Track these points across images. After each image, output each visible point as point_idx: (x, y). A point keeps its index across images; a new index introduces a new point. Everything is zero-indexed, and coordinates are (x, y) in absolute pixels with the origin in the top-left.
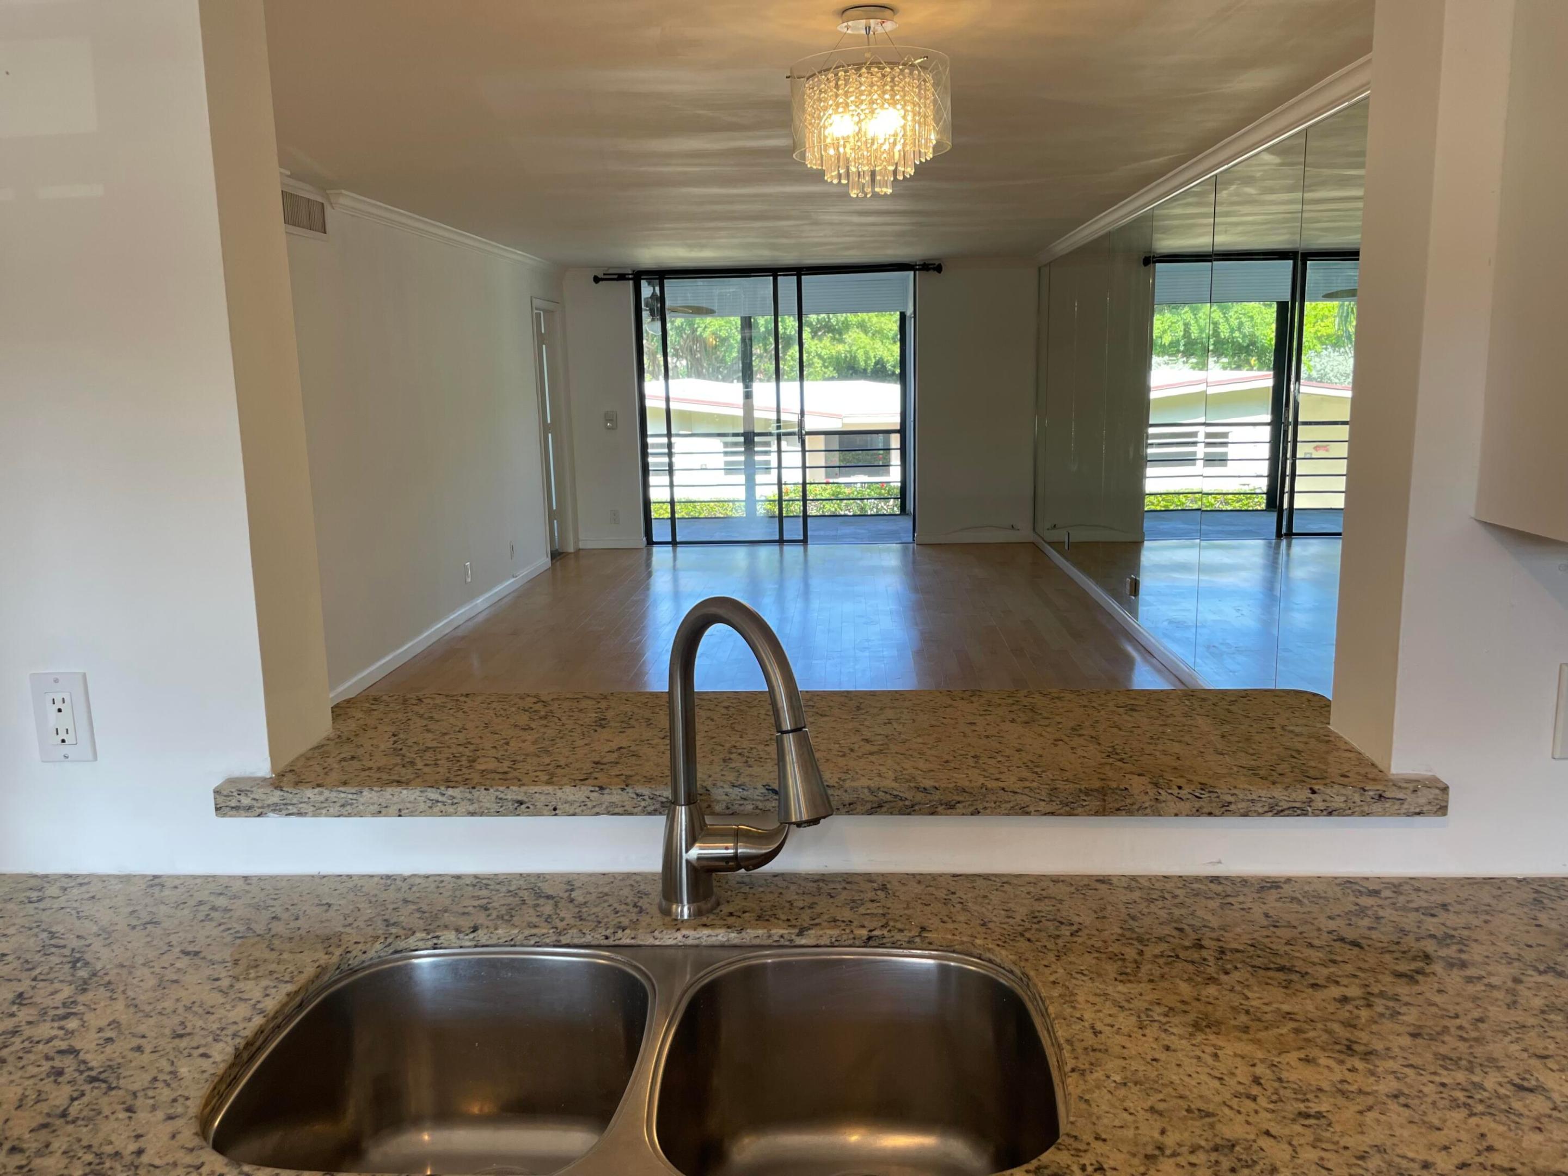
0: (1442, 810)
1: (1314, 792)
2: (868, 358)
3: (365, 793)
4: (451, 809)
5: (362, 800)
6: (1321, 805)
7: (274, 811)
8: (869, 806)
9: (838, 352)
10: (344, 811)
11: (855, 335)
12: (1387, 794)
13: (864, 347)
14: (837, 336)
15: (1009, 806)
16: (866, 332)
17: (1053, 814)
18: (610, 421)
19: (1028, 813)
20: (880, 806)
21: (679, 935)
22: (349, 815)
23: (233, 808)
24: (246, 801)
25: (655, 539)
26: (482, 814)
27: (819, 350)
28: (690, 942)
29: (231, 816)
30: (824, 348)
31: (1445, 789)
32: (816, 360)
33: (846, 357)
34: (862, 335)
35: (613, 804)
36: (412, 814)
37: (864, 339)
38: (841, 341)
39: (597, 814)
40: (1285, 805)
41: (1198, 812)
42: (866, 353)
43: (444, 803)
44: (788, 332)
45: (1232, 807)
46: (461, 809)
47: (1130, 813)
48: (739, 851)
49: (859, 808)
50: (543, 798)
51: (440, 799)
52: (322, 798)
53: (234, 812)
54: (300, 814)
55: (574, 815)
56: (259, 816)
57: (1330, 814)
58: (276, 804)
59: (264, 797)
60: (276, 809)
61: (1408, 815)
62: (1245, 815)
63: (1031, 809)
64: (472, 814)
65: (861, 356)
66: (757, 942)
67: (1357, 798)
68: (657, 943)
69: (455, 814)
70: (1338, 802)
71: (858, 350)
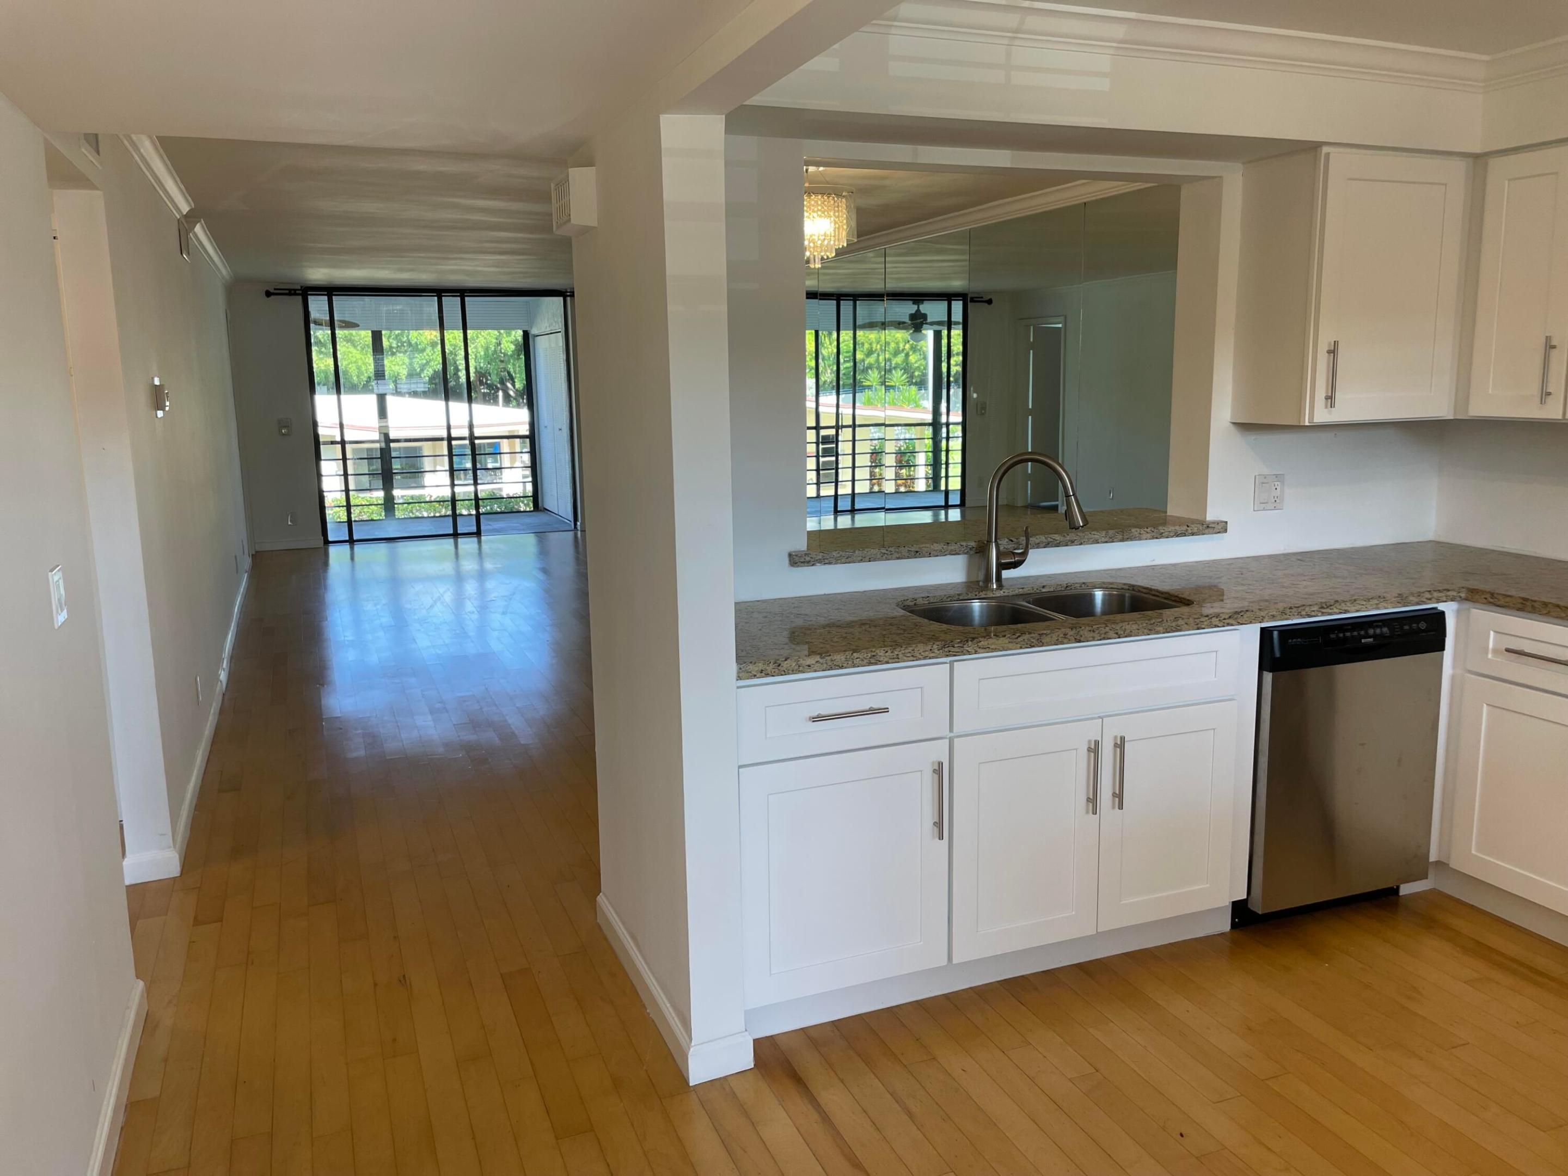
0: (1226, 531)
1: (1188, 526)
3: (857, 552)
4: (890, 557)
5: (855, 555)
6: (1190, 532)
7: (819, 562)
8: (1044, 544)
10: (847, 560)
12: (1210, 526)
15: (1092, 540)
17: (1106, 542)
18: (285, 427)
19: (1098, 543)
20: (1048, 544)
21: (1002, 592)
22: (849, 563)
23: (802, 562)
24: (808, 559)
25: (330, 539)
26: (902, 558)
28: (1005, 594)
29: (801, 566)
31: (1226, 522)
35: (951, 550)
36: (874, 560)
39: (946, 555)
40: (1179, 532)
41: (1153, 538)
42: (359, 368)
43: (887, 554)
45: (1163, 535)
46: (894, 556)
47: (1132, 540)
48: (1016, 559)
49: (1042, 545)
50: (926, 549)
51: (886, 552)
52: (839, 555)
53: (802, 564)
54: (830, 563)
55: (937, 556)
56: (813, 565)
57: (1193, 535)
58: (820, 559)
59: (815, 556)
60: (820, 561)
61: (1216, 533)
62: (1167, 537)
63: (1100, 541)
64: (898, 558)
66: (1029, 592)
67: (1201, 528)
68: (994, 596)
69: (892, 559)
70: (1195, 530)
71: (348, 365)
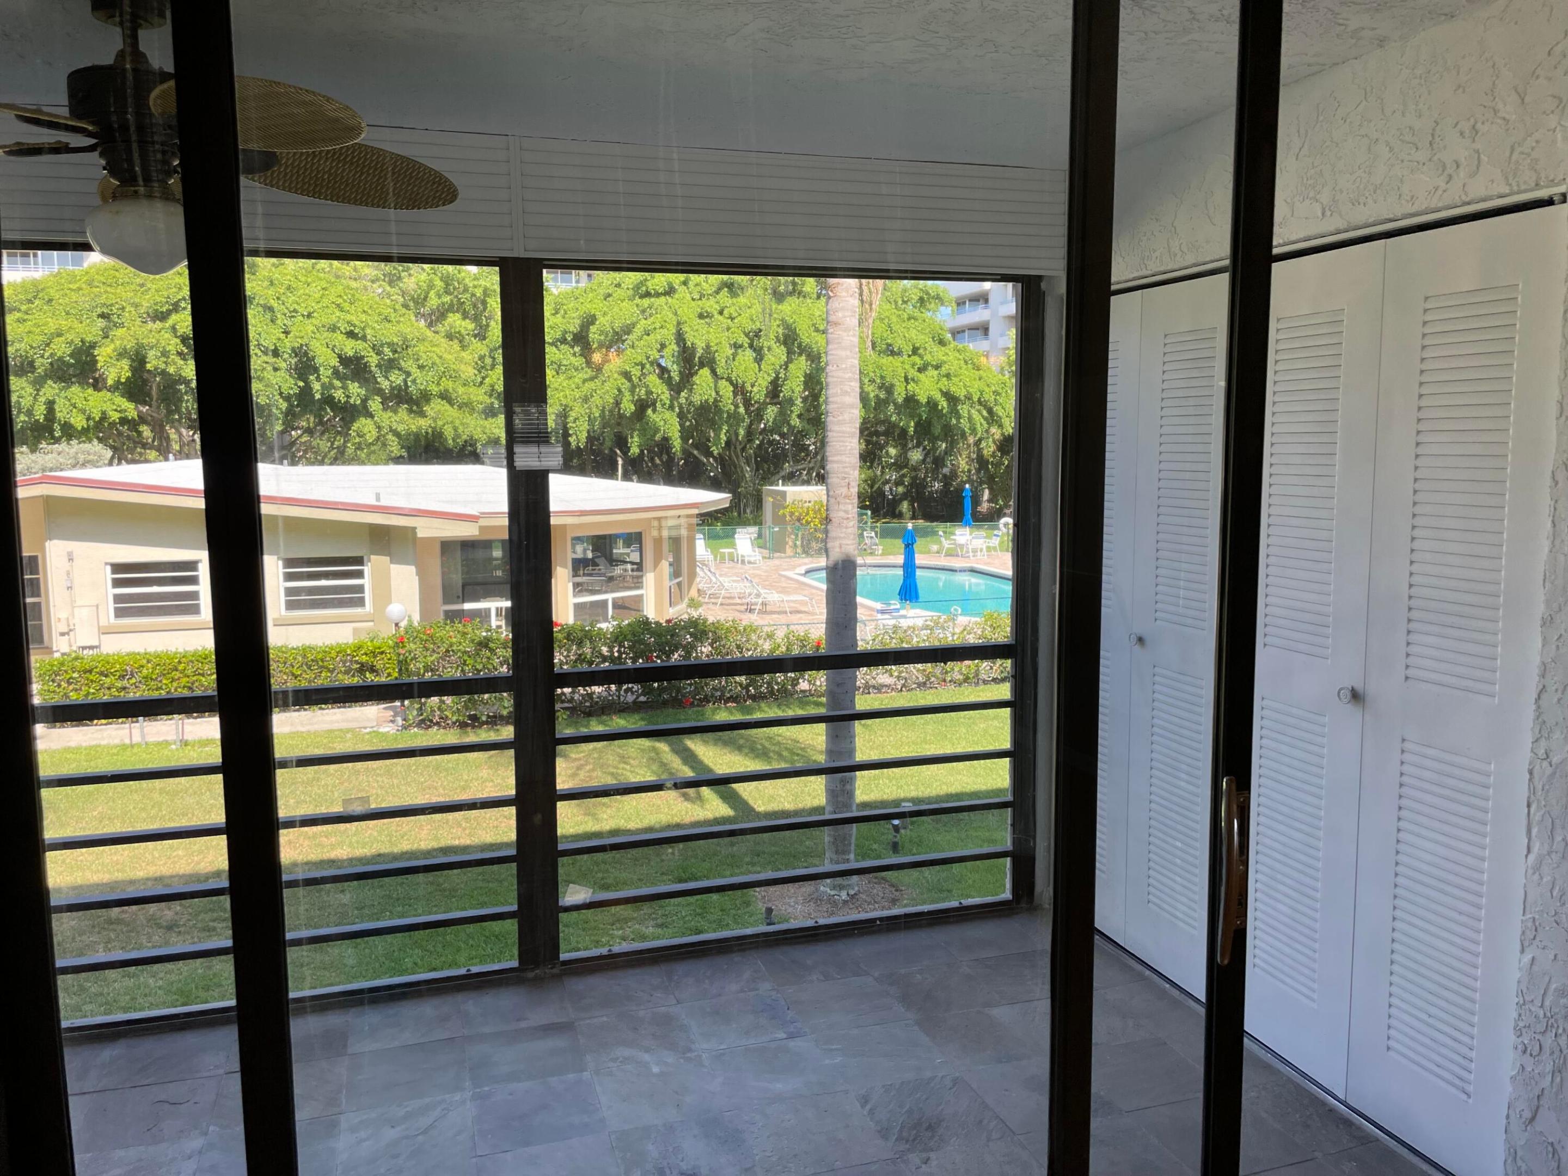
2: (457, 436)
9: (420, 428)
11: (439, 407)
13: (452, 422)
14: (415, 408)
16: (452, 405)
27: (394, 426)
30: (401, 422)
32: (390, 436)
33: (427, 433)
34: (447, 407)
37: (451, 412)
38: (422, 414)
42: (455, 429)
44: (352, 401)
65: (448, 433)
71: (444, 425)
